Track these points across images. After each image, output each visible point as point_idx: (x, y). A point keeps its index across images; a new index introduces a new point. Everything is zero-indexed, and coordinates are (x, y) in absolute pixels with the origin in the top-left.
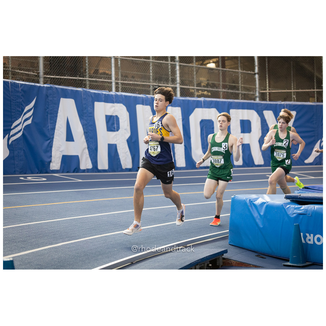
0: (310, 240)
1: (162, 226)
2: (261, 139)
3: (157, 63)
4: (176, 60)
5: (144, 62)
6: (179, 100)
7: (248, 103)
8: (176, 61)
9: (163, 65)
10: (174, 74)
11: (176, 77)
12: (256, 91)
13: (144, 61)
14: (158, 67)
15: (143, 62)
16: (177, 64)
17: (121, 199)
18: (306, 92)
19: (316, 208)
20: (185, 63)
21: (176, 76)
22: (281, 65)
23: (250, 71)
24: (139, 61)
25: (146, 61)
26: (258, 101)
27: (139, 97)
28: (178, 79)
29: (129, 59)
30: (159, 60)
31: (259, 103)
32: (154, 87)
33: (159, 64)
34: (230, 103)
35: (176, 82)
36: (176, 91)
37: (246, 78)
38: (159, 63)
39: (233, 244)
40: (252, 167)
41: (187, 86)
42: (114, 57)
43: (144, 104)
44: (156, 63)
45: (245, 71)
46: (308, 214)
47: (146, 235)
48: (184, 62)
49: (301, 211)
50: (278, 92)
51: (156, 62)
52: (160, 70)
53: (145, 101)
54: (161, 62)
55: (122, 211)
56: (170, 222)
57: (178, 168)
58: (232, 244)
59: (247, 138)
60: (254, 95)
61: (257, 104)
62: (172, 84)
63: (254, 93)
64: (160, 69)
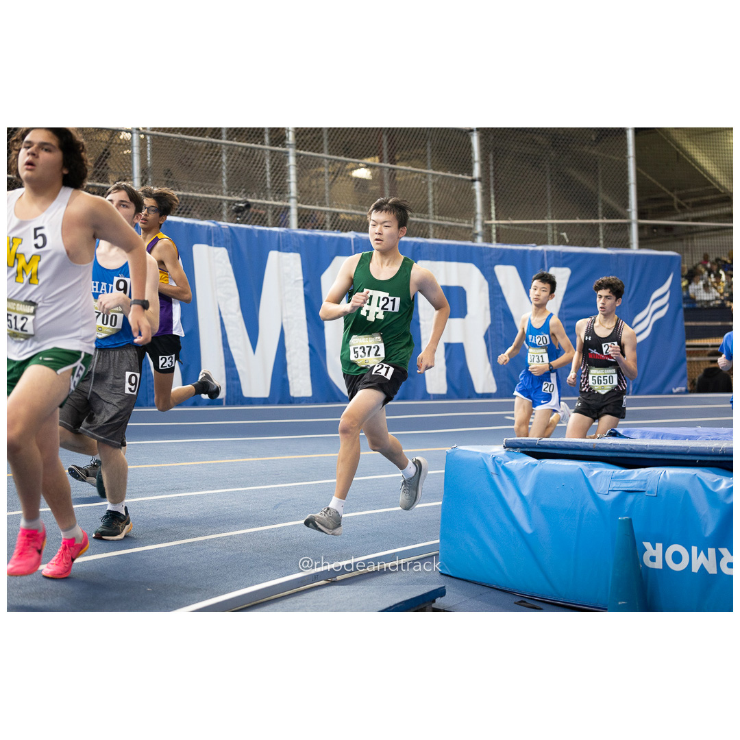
0: (653, 559)
1: (267, 530)
2: (489, 332)
3: (243, 147)
4: (287, 142)
5: (210, 144)
6: (296, 235)
7: (459, 247)
8: (288, 144)
9: (256, 153)
10: (282, 175)
11: (289, 182)
12: (475, 221)
13: (212, 143)
14: (245, 158)
15: (208, 145)
16: (292, 151)
17: (157, 468)
18: (592, 225)
19: (671, 475)
20: (310, 151)
21: (287, 180)
22: (535, 161)
23: (463, 175)
24: (200, 141)
25: (217, 143)
26: (479, 242)
27: (200, 226)
28: (293, 187)
29: (174, 138)
30: (248, 143)
31: (484, 247)
32: (236, 204)
33: (248, 152)
34: (418, 247)
35: (287, 196)
36: (289, 217)
37: (453, 190)
38: (247, 148)
39: (451, 574)
40: (469, 398)
41: (315, 205)
42: (138, 132)
43: (213, 244)
44: (240, 149)
45: (449, 174)
46: (649, 492)
47: (227, 553)
48: (308, 147)
49: (630, 485)
50: (528, 225)
51: (239, 146)
52: (250, 165)
53: (215, 235)
54: (253, 145)
55: (162, 495)
56: (287, 521)
57: (293, 398)
58: (447, 573)
59: (456, 331)
60: (471, 229)
61: (479, 248)
62: (280, 200)
63: (472, 226)
64: (249, 163)
